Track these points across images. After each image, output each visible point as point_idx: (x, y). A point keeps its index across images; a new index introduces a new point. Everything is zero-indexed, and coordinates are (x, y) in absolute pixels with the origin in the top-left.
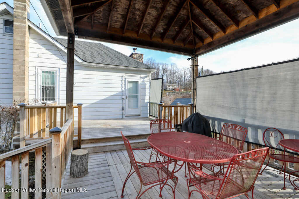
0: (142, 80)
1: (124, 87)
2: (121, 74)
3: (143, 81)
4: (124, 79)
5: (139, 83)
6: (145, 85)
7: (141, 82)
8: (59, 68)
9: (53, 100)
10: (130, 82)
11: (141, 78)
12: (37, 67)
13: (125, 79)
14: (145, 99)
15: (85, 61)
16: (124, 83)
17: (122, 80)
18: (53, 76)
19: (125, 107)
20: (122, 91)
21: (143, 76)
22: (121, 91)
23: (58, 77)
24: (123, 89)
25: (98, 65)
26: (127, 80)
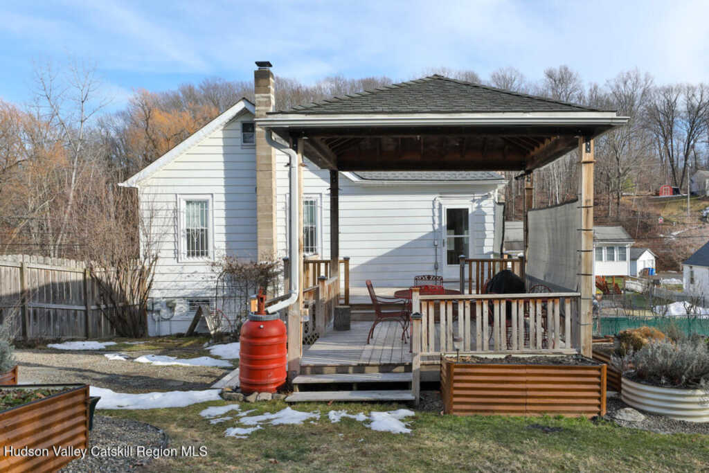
0: (476, 205)
1: (437, 222)
2: (431, 197)
3: (479, 207)
4: (437, 207)
5: (470, 212)
6: (484, 214)
7: (474, 210)
8: (321, 194)
9: (312, 250)
10: (450, 211)
11: (474, 201)
13: (440, 205)
14: (483, 245)
15: (363, 178)
16: (437, 214)
17: (434, 208)
18: (312, 208)
19: (441, 263)
20: (435, 231)
21: (478, 197)
22: (432, 230)
23: (319, 209)
24: (437, 227)
25: (386, 183)
26: (445, 207)
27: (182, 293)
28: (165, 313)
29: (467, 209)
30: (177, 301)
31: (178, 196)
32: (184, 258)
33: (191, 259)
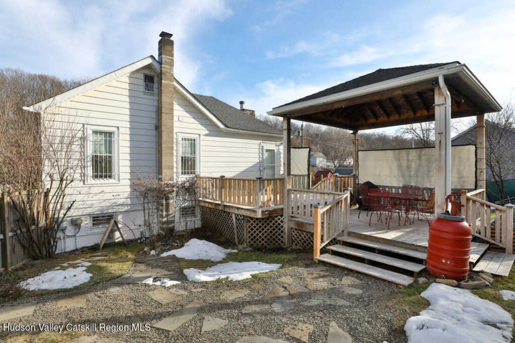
0: (277, 148)
1: (261, 156)
2: (258, 142)
3: (279, 149)
5: (275, 152)
6: (280, 153)
7: (277, 150)
8: (199, 135)
10: (267, 150)
11: (276, 145)
12: (178, 134)
13: (263, 147)
15: (227, 127)
16: (261, 152)
17: (260, 148)
20: (260, 162)
21: (278, 143)
22: (258, 161)
23: (198, 145)
24: (261, 159)
26: (265, 148)
27: (89, 211)
28: (70, 231)
29: (274, 150)
30: (83, 218)
31: (85, 126)
32: (90, 181)
33: (97, 181)
